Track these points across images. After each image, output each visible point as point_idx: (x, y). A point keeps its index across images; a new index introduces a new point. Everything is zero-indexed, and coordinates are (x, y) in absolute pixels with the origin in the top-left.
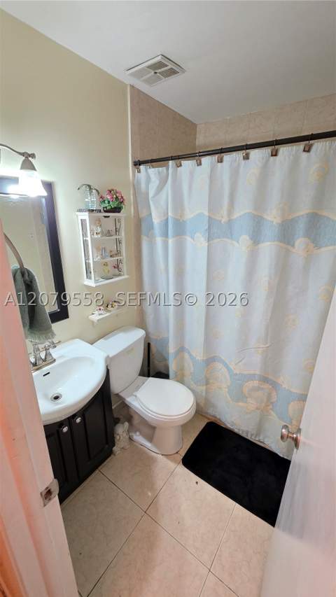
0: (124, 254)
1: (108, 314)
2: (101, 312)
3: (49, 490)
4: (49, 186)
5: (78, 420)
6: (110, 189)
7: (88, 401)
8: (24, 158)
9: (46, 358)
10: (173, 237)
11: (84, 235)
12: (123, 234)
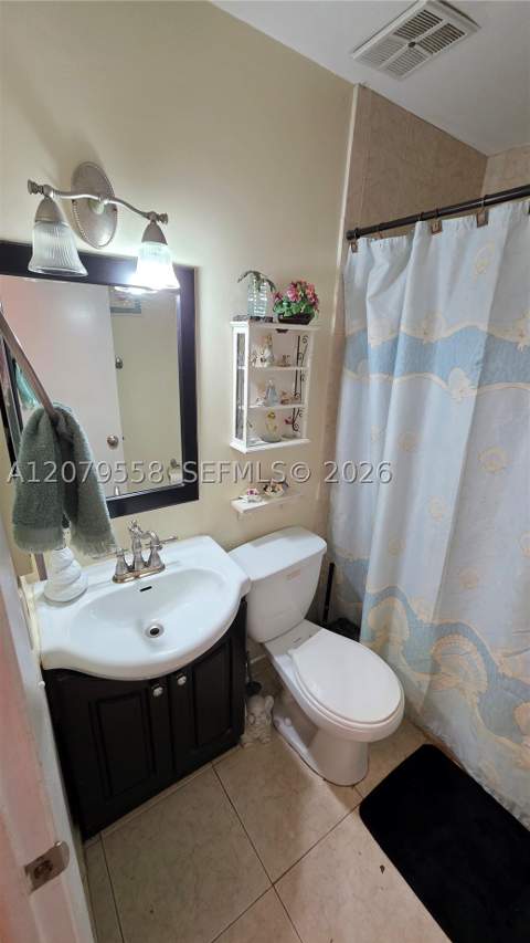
0: (306, 401)
1: (264, 503)
2: (254, 497)
3: (47, 862)
4: (189, 276)
5: (182, 681)
6: (295, 282)
7: (191, 660)
8: (149, 222)
9: (149, 562)
10: (403, 375)
11: (240, 362)
12: (309, 365)
